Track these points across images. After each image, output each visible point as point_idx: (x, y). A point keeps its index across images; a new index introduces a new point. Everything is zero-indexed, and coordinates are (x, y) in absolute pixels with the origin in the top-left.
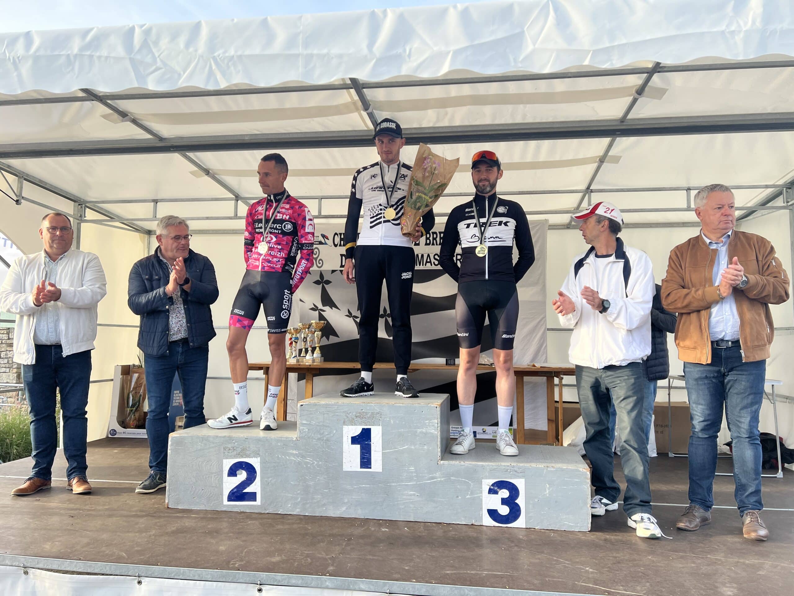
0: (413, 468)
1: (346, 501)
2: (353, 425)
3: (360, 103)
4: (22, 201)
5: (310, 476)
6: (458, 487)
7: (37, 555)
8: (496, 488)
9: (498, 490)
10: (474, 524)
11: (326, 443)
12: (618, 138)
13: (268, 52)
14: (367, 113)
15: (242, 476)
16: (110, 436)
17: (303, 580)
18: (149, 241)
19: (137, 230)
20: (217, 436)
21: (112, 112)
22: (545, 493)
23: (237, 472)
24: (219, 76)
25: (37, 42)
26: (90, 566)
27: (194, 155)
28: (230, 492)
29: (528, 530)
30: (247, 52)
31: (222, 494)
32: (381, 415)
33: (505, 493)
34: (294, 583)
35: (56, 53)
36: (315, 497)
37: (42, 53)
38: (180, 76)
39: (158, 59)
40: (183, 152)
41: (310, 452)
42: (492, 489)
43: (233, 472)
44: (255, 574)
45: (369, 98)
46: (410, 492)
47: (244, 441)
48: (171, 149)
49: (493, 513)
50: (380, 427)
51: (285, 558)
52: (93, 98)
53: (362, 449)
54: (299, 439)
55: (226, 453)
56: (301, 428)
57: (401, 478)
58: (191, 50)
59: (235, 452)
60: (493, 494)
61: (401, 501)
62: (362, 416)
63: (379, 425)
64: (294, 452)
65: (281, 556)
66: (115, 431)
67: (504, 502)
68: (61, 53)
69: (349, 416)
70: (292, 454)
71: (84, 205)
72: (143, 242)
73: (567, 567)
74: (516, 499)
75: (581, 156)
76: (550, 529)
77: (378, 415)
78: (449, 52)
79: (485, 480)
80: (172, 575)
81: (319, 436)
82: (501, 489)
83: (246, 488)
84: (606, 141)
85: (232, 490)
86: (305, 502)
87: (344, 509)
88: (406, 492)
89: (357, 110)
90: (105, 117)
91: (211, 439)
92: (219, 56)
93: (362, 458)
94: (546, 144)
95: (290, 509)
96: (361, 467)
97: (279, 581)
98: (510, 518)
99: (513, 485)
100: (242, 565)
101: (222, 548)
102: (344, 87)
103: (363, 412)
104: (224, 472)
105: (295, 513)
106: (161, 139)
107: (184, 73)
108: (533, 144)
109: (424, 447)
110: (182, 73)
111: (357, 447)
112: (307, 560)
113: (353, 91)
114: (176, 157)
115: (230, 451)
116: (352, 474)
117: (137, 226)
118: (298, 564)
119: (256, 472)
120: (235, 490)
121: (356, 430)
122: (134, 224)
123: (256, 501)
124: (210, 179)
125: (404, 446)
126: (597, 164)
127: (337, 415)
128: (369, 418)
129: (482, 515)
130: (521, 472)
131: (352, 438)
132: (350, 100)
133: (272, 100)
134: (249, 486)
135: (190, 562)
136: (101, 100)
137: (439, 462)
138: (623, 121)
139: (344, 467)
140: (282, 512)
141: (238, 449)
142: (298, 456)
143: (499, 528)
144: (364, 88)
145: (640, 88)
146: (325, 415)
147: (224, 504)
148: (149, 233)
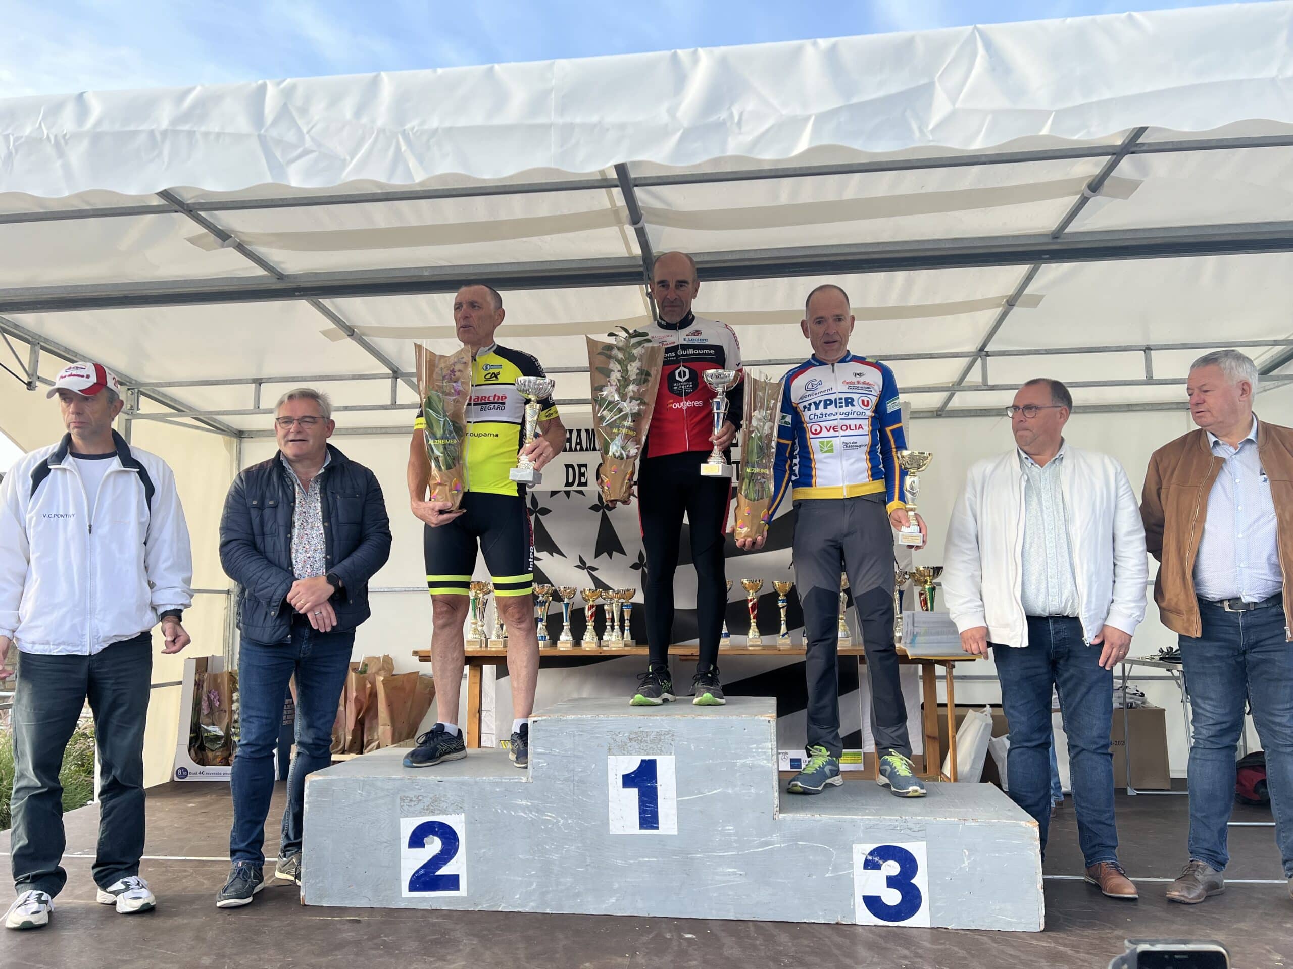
0: (731, 828)
1: (616, 886)
2: (624, 754)
3: (625, 213)
4: (38, 383)
5: (553, 844)
6: (811, 857)
8: (876, 859)
9: (881, 862)
10: (841, 922)
11: (578, 786)
12: (1043, 266)
13: (497, 121)
14: (635, 229)
15: (434, 846)
16: (176, 779)
18: (240, 449)
19: (219, 429)
20: (390, 779)
21: (204, 231)
22: (962, 866)
23: (426, 840)
24: (412, 163)
25: (96, 109)
27: (333, 303)
28: (414, 875)
29: (935, 931)
30: (462, 122)
31: (398, 879)
33: (892, 868)
35: (132, 128)
36: (562, 880)
37: (105, 127)
38: (344, 164)
39: (307, 137)
40: (314, 298)
41: (551, 803)
42: (870, 861)
43: (417, 840)
45: (640, 204)
46: (728, 868)
47: (437, 785)
48: (297, 294)
49: (873, 903)
50: (673, 757)
52: (177, 208)
53: (642, 795)
54: (531, 781)
56: (536, 760)
57: (711, 844)
58: (364, 120)
59: (421, 806)
60: (871, 869)
61: (711, 884)
62: (640, 738)
63: (671, 754)
64: (524, 803)
66: (186, 770)
67: (892, 882)
68: (141, 128)
69: (617, 739)
70: (520, 806)
71: (136, 390)
72: (230, 451)
74: (912, 878)
75: (978, 297)
76: (973, 928)
77: (667, 736)
78: (809, 117)
79: (858, 845)
81: (566, 774)
82: (885, 859)
83: (440, 868)
84: (1020, 270)
85: (417, 872)
86: (544, 890)
88: (721, 869)
89: (619, 222)
90: (193, 240)
91: (379, 784)
92: (413, 128)
93: (642, 811)
94: (923, 277)
95: (519, 902)
96: (642, 826)
98: (903, 910)
99: (907, 852)
102: (605, 184)
103: (642, 732)
104: (402, 841)
105: (527, 910)
106: (281, 277)
107: (352, 159)
108: (900, 276)
109: (749, 789)
110: (348, 158)
111: (634, 792)
113: (617, 192)
114: (303, 306)
115: (412, 804)
116: (624, 840)
117: (220, 423)
119: (458, 840)
120: (422, 872)
121: (632, 764)
122: (215, 420)
123: (458, 889)
124: (354, 342)
125: (716, 790)
126: (1001, 308)
127: (597, 737)
128: (652, 741)
129: (854, 905)
130: (919, 831)
131: (624, 776)
132: (608, 206)
134: (445, 864)
136: (190, 210)
137: (776, 817)
138: (1056, 235)
139: (611, 827)
140: (504, 907)
141: (425, 800)
142: (531, 811)
143: (885, 928)
144: (637, 186)
145: (1097, 180)
146: (576, 738)
147: (403, 896)
148: (240, 434)
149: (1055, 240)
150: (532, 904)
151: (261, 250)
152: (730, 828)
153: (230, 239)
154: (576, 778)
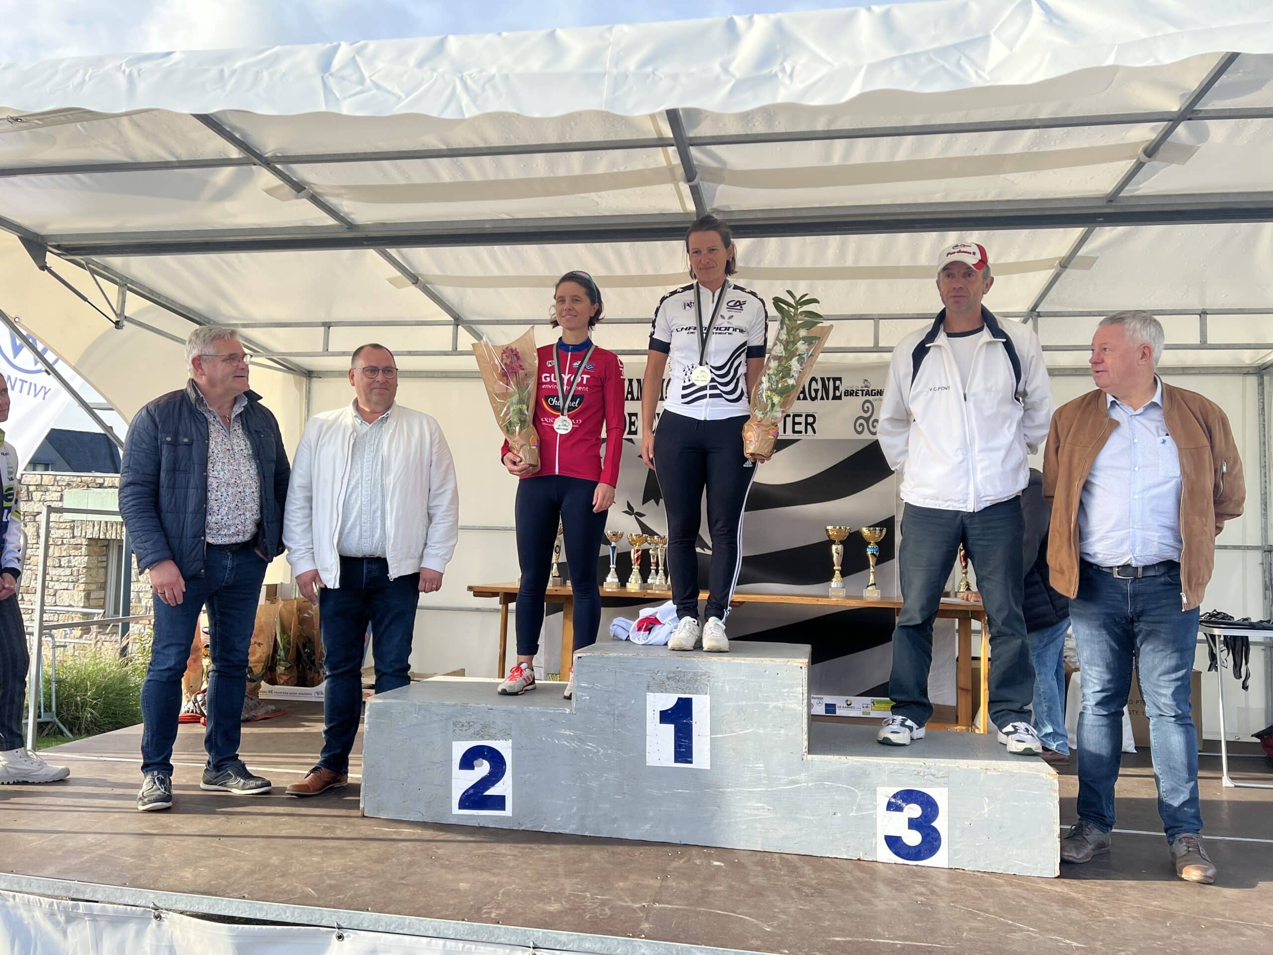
1: (651, 814)
2: (662, 692)
3: (680, 171)
4: (125, 323)
5: (593, 772)
6: (837, 797)
7: (174, 889)
8: (900, 802)
9: (904, 805)
10: (862, 858)
11: (618, 719)
12: (1097, 228)
13: (557, 69)
14: (690, 186)
15: (483, 768)
17: (603, 943)
18: (309, 388)
19: (291, 369)
20: (443, 704)
21: (282, 182)
22: (982, 812)
23: (475, 762)
26: (261, 909)
27: (399, 252)
28: (464, 794)
29: (952, 872)
31: (449, 797)
32: (709, 677)
33: (914, 811)
34: (589, 948)
36: (600, 806)
40: (381, 248)
41: (592, 734)
42: (893, 803)
43: (467, 762)
44: (525, 930)
45: (695, 162)
46: (757, 803)
47: (487, 712)
48: (365, 243)
49: (894, 842)
50: (708, 697)
51: (568, 906)
52: (257, 161)
53: (677, 731)
54: (574, 712)
55: (457, 731)
57: (741, 779)
59: (472, 731)
60: (894, 810)
61: (740, 817)
62: (677, 678)
63: (706, 694)
64: (567, 733)
65: (561, 902)
67: (913, 824)
69: (656, 677)
70: (563, 736)
72: (300, 390)
73: (1035, 938)
74: (933, 821)
75: (1031, 257)
76: (990, 871)
77: (704, 677)
79: (882, 788)
80: (392, 927)
81: (607, 707)
82: (908, 803)
83: (487, 789)
84: (1076, 232)
85: (467, 791)
86: (584, 814)
87: (648, 827)
88: (750, 804)
89: (675, 180)
90: (270, 192)
91: (433, 709)
93: (677, 746)
95: (560, 823)
96: (676, 762)
97: (564, 943)
98: (923, 851)
99: (929, 797)
100: (501, 915)
101: (463, 886)
102: (660, 143)
103: (680, 672)
104: (453, 762)
105: (567, 831)
106: (351, 226)
107: (407, 97)
109: (780, 730)
110: (403, 97)
111: (671, 727)
112: (604, 910)
113: (672, 150)
114: (371, 255)
115: (464, 728)
116: (660, 772)
117: (290, 363)
118: (590, 918)
119: (505, 764)
120: (471, 791)
121: (669, 701)
122: (285, 360)
123: (504, 809)
124: (417, 290)
125: (747, 729)
126: (1053, 270)
127: (638, 675)
128: (689, 681)
129: (876, 844)
130: (942, 777)
131: (661, 712)
132: (665, 164)
133: (539, 165)
134: (493, 785)
135: (417, 906)
136: (268, 163)
137: (804, 757)
138: (1112, 199)
139: (648, 759)
140: (546, 828)
141: (476, 725)
142: (574, 740)
143: (905, 867)
144: (692, 145)
145: (1153, 145)
146: (618, 674)
147: (453, 813)
148: (310, 374)
149: (1110, 204)
150: (572, 826)
151: (333, 201)
152: (760, 766)
153: (305, 191)
154: (617, 712)
